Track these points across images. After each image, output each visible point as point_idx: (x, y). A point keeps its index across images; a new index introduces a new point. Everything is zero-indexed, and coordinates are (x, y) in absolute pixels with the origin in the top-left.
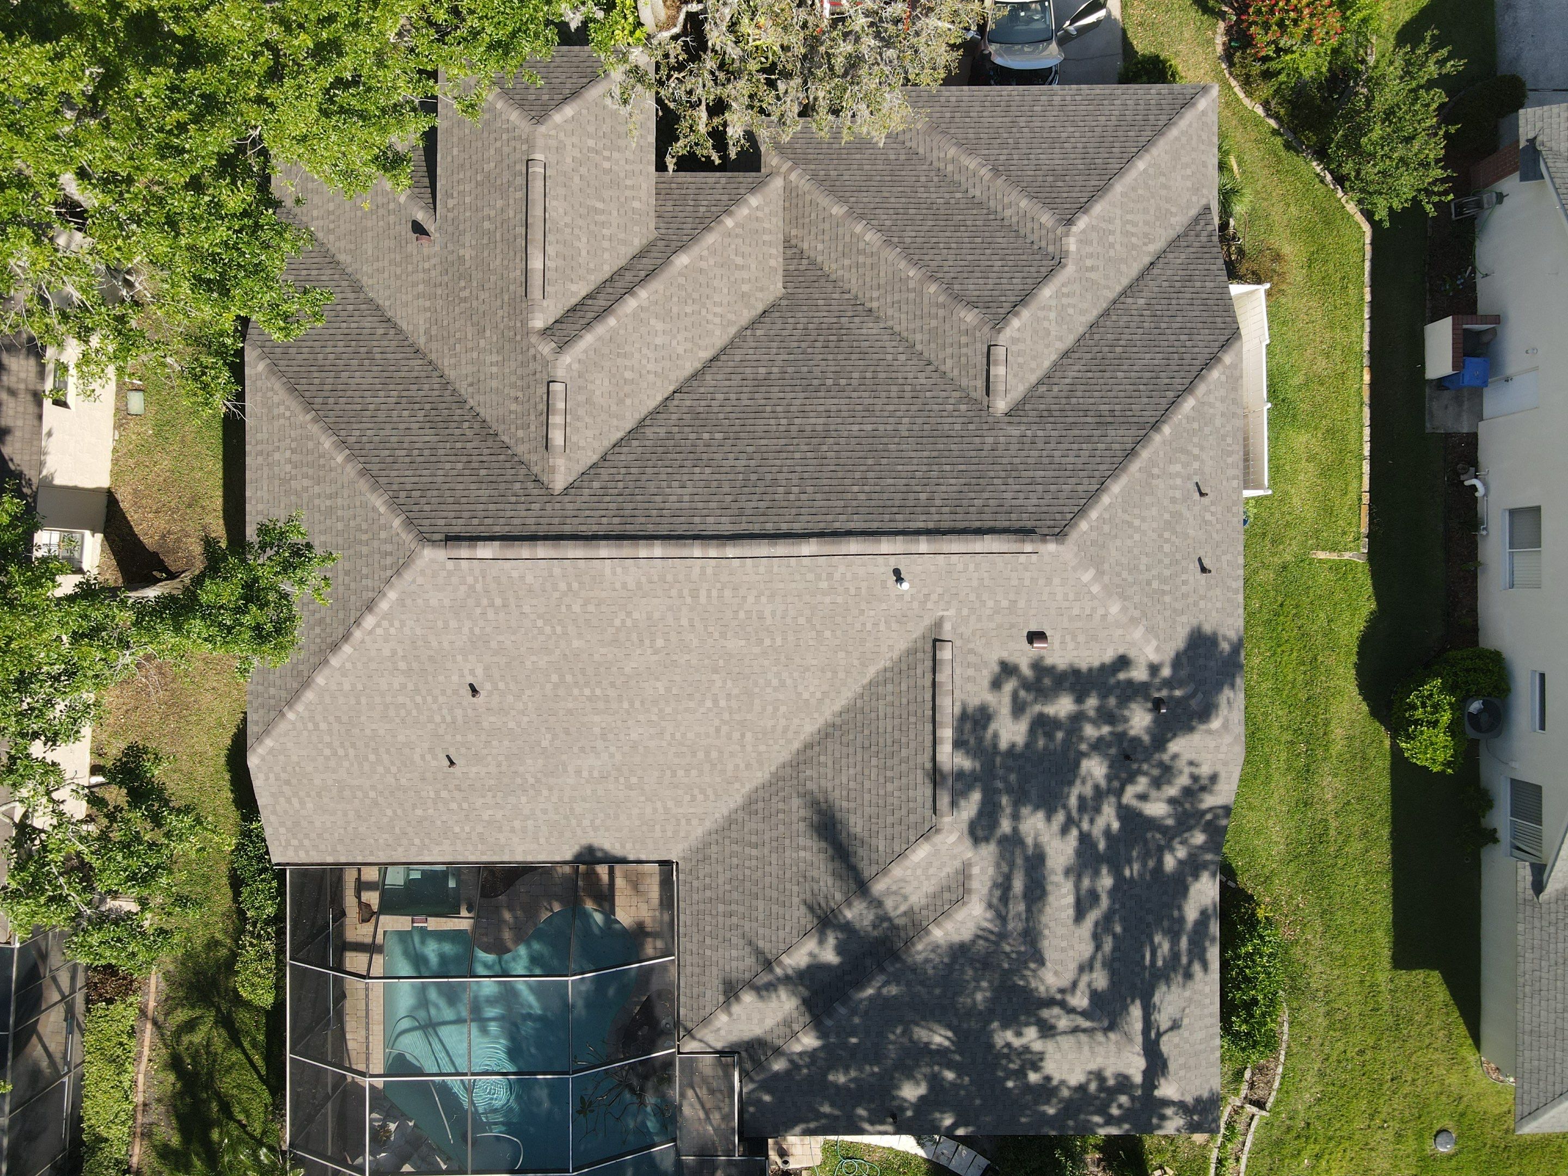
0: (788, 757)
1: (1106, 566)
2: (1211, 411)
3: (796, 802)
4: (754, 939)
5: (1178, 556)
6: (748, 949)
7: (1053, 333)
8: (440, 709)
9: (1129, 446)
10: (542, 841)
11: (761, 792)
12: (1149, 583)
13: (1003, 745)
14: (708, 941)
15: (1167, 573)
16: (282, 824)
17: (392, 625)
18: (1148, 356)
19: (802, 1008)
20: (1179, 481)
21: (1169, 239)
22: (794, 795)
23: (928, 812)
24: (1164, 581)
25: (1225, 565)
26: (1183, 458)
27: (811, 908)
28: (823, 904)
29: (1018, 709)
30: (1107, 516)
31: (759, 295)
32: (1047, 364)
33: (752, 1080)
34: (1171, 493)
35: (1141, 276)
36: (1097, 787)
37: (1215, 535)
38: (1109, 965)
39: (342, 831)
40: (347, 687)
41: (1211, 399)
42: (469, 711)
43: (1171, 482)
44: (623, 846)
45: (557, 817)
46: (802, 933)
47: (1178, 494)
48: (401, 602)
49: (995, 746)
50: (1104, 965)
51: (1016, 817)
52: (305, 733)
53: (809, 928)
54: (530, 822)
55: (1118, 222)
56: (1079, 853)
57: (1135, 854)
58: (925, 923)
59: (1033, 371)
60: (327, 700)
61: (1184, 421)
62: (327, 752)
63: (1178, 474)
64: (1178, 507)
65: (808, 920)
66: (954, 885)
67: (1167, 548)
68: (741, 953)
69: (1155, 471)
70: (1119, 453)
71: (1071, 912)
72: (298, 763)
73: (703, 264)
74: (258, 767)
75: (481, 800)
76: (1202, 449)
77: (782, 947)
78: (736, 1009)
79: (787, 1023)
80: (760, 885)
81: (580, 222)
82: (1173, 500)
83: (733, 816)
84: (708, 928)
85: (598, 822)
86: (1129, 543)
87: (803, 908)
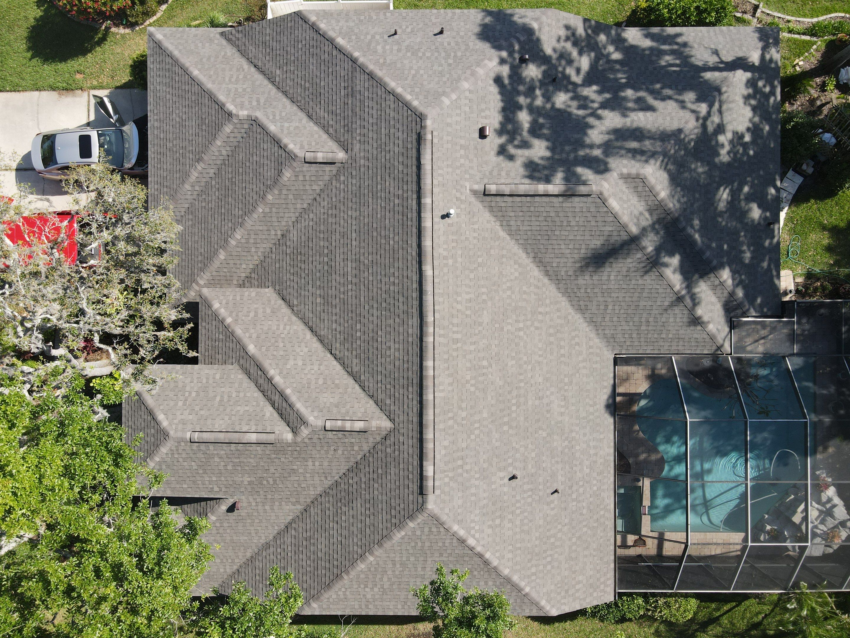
0: (553, 285)
1: (440, 90)
2: (345, 28)
3: (581, 281)
4: (664, 307)
5: (433, 47)
6: (669, 311)
7: (297, 124)
8: (524, 498)
9: (366, 76)
10: (602, 436)
11: (574, 303)
12: (450, 65)
13: (548, 154)
14: (664, 336)
15: (443, 54)
16: (591, 595)
17: (474, 528)
18: (311, 67)
19: (706, 278)
20: (388, 47)
21: (240, 56)
22: (576, 282)
23: (589, 199)
24: (448, 56)
25: (439, 20)
26: (373, 44)
27: (646, 272)
28: (643, 265)
29: (525, 145)
30: (409, 90)
31: (273, 302)
32: (316, 128)
33: (748, 310)
34: (395, 52)
35: (263, 72)
36: (572, 99)
37: (420, 26)
38: (680, 92)
39: (596, 558)
40: (510, 556)
41: (337, 28)
42: (525, 480)
43: (388, 52)
44: (605, 387)
45: (588, 428)
46: (661, 278)
47: (395, 48)
48: (460, 522)
49: (548, 159)
50: (680, 94)
51: (592, 146)
52: (538, 581)
53: (658, 274)
54: (592, 444)
55: (230, 86)
56: (613, 109)
57: (612, 76)
58: (657, 203)
59: (320, 137)
60: (518, 567)
61: (351, 44)
62: (549, 567)
63: (383, 48)
64: (403, 48)
65: (653, 274)
66: (634, 184)
67: (428, 54)
68: (671, 316)
69: (381, 61)
70: (371, 83)
71: (649, 114)
72: (556, 585)
73: (254, 336)
74: (557, 609)
75: (578, 473)
76: (367, 34)
77: (669, 290)
78: (705, 319)
79: (714, 288)
80: (631, 303)
81: (228, 410)
82: (399, 50)
83: (588, 320)
84: (656, 336)
85: (591, 402)
86: (425, 76)
87: (645, 277)
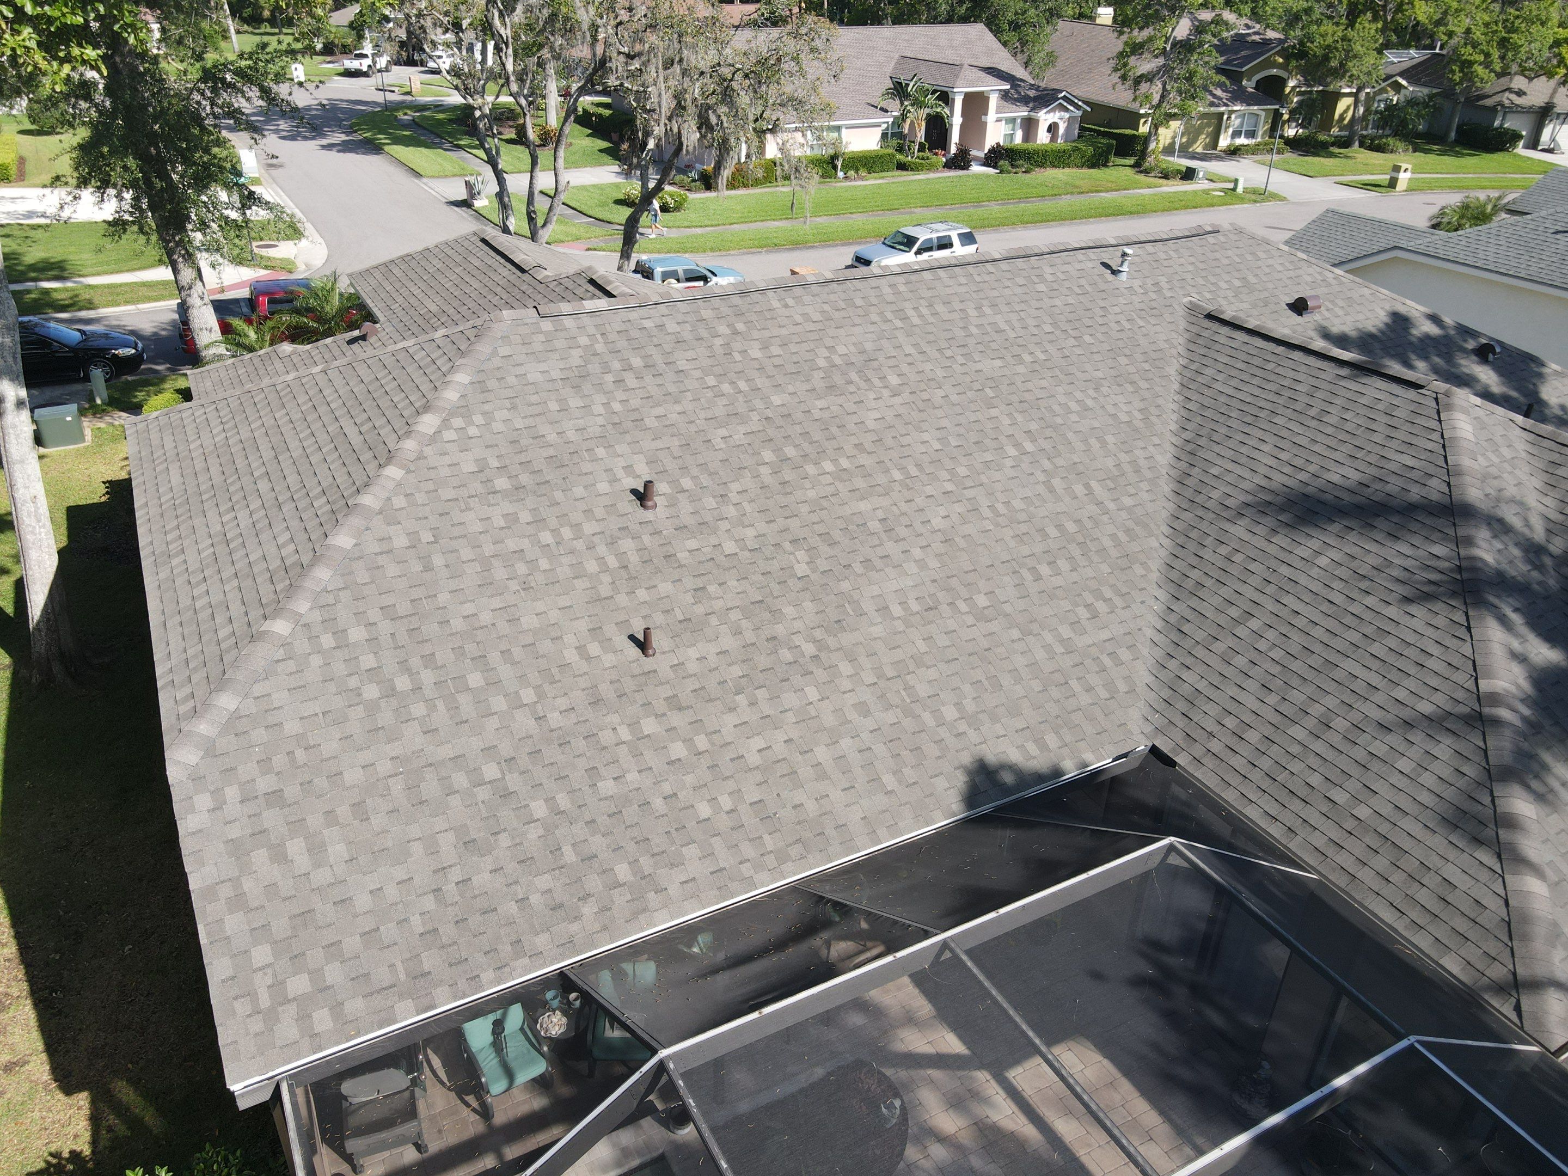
4: (1406, 714)
8: (591, 548)
16: (261, 932)
17: (471, 423)
27: (1424, 597)
28: (1434, 576)
42: (646, 539)
52: (316, 661)
62: (371, 692)
75: (731, 720)
87: (1413, 609)
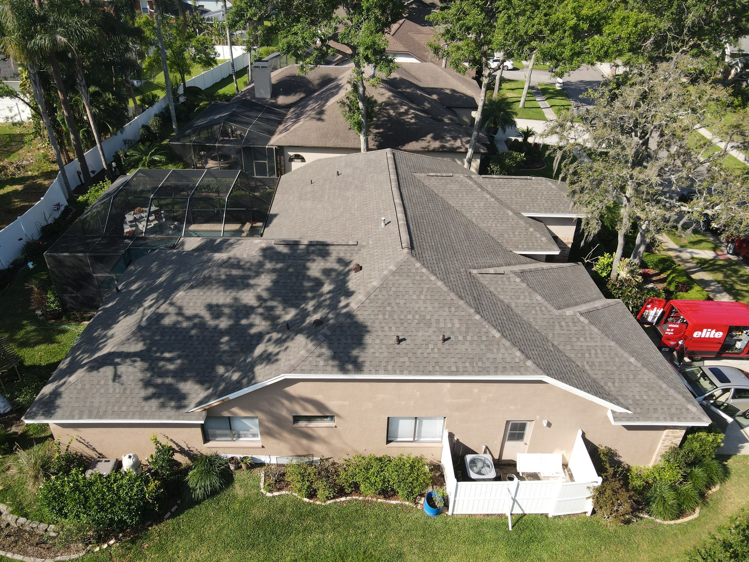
1: (397, 277)
2: (495, 351)
5: (405, 325)
12: (389, 304)
13: (309, 264)
15: (396, 317)
20: (449, 325)
24: (391, 314)
25: (402, 360)
26: (463, 329)
30: (424, 278)
34: (442, 320)
37: (420, 351)
41: (503, 351)
43: (448, 320)
47: (442, 325)
49: (308, 260)
59: (496, 289)
61: (485, 330)
63: (453, 324)
64: (434, 325)
67: (410, 317)
69: (453, 309)
73: (511, 220)
76: (471, 342)
81: (514, 190)
82: (438, 321)
86: (411, 292)
